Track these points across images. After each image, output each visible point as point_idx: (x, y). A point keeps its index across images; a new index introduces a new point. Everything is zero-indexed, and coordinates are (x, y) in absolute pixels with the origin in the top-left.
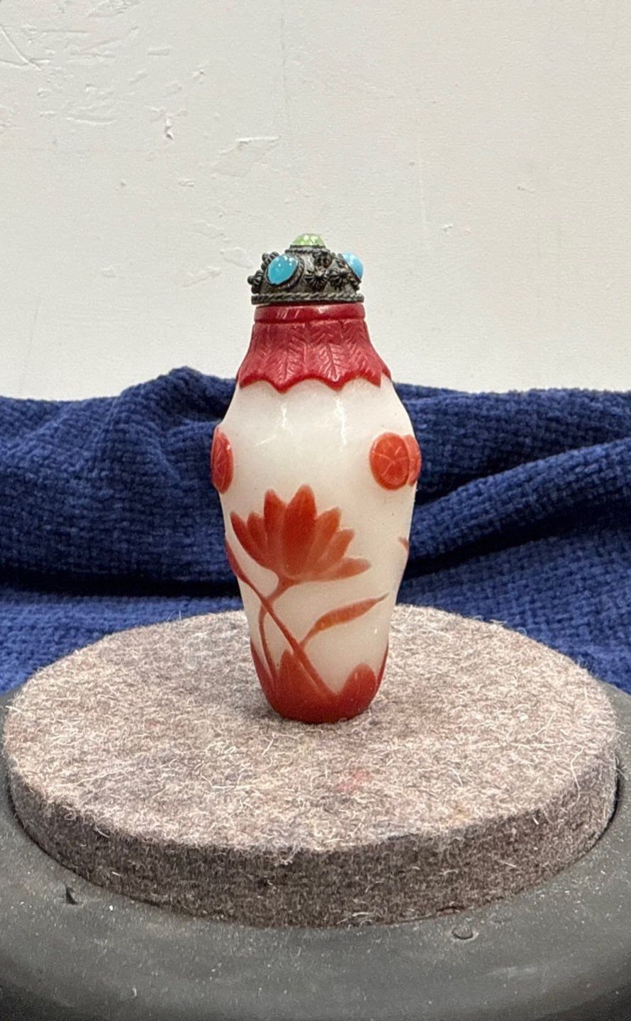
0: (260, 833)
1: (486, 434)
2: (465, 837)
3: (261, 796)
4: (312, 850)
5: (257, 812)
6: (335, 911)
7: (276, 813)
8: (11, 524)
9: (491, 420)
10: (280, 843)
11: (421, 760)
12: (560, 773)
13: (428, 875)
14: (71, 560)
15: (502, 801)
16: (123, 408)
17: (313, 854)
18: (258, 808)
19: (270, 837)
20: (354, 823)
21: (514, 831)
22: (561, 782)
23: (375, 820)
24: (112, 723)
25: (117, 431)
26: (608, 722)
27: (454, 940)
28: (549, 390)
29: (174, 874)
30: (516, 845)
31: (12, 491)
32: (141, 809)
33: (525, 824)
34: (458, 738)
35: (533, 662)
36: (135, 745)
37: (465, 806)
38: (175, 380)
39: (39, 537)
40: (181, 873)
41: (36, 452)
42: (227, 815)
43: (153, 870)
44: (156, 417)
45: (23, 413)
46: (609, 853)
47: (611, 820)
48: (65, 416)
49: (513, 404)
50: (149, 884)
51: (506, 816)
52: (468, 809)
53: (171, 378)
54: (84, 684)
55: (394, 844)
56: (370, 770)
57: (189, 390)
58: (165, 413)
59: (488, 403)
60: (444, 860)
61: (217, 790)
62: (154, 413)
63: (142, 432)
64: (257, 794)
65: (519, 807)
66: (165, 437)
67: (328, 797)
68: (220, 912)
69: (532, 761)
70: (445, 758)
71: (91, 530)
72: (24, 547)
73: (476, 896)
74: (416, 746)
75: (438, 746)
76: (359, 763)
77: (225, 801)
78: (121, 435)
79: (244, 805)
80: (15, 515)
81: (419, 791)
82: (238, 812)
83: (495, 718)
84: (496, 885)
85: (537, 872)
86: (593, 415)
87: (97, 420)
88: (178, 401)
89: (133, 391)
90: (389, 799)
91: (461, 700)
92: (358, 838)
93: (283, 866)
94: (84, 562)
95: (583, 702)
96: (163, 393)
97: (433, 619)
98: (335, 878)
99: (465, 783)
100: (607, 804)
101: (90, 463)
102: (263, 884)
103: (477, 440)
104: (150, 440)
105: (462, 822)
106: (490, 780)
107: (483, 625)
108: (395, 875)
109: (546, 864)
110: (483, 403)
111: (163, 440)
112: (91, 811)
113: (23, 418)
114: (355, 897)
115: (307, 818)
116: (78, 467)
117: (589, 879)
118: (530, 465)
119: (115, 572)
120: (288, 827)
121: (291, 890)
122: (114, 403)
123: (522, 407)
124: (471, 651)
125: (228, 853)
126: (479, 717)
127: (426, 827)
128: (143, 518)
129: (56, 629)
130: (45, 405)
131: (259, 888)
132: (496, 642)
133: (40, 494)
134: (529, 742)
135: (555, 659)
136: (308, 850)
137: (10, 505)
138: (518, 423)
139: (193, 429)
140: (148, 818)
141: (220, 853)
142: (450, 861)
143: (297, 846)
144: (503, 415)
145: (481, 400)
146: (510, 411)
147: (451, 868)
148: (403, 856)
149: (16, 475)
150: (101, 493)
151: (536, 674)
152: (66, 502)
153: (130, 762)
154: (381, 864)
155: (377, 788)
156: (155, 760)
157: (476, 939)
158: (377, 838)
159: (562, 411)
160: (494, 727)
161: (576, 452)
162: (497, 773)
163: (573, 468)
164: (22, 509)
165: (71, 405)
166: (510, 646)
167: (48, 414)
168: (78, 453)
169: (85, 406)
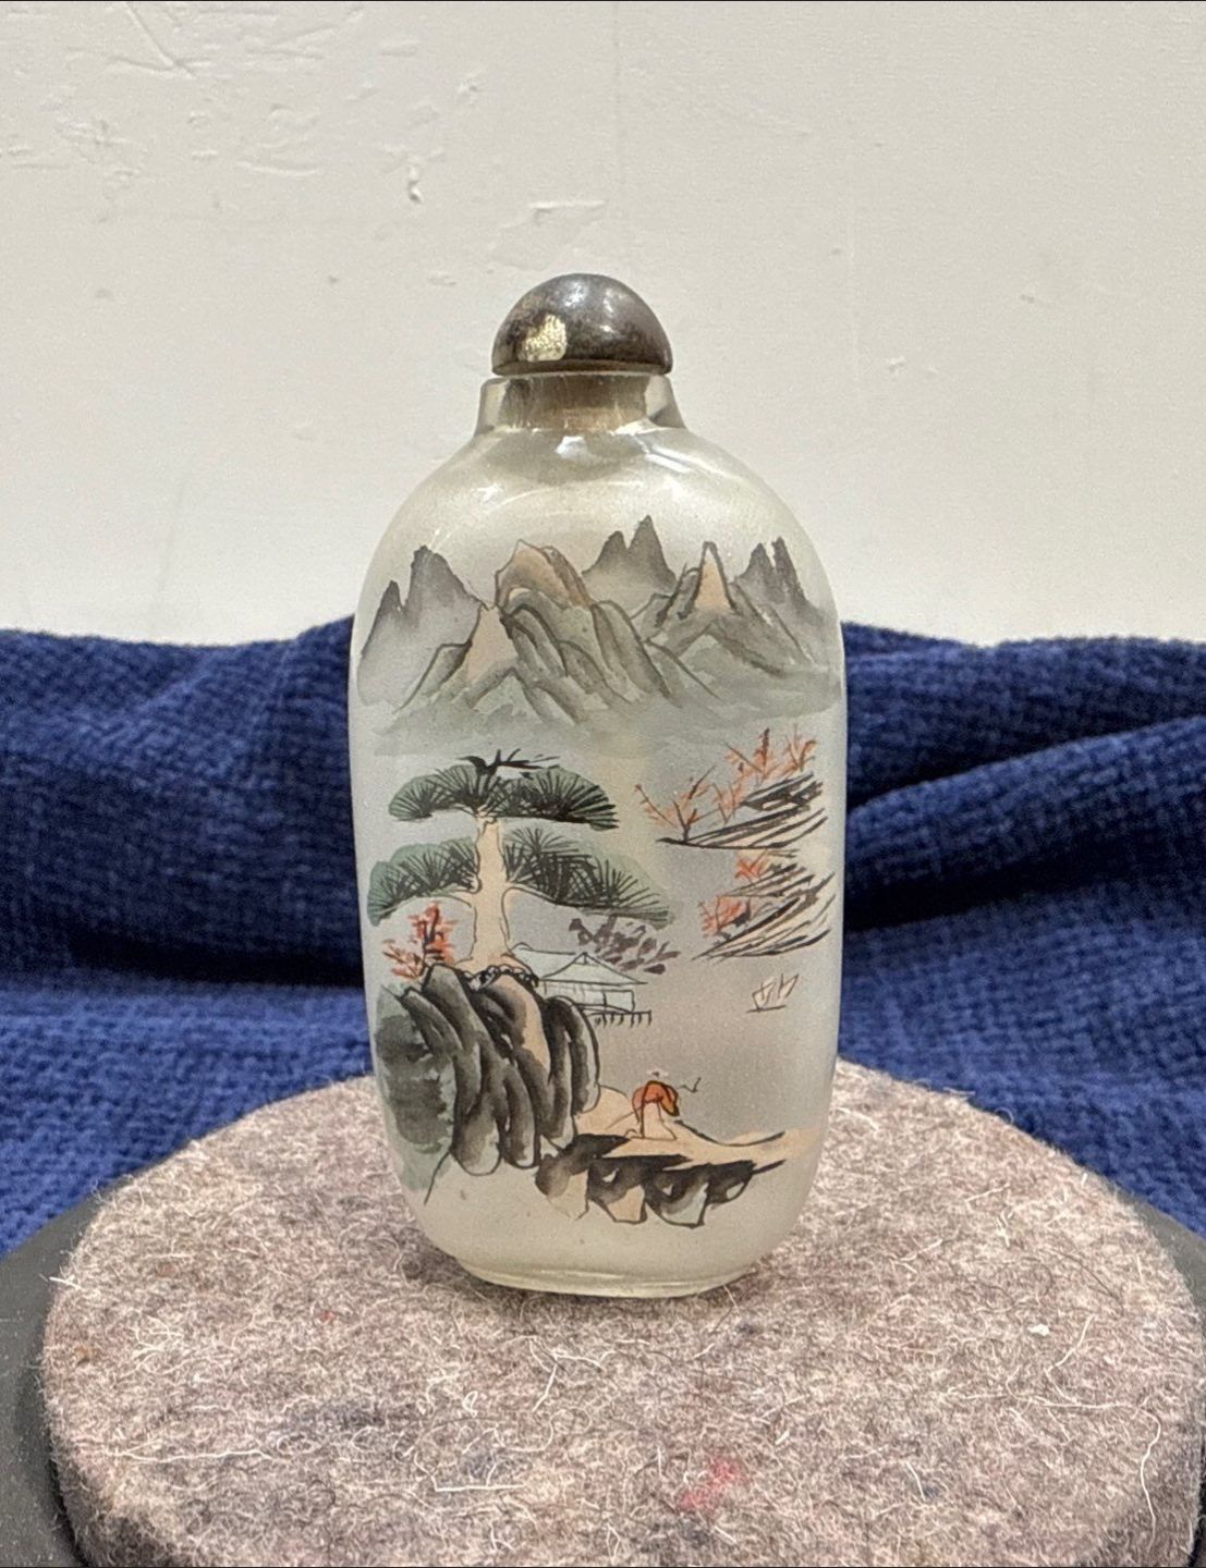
3: (531, 1517)
8: (106, 864)
11: (843, 1430)
16: (301, 669)
18: (526, 1553)
22: (1121, 1493)
25: (288, 710)
31: (111, 811)
34: (911, 1375)
35: (1031, 1186)
39: (155, 887)
41: (152, 739)
45: (132, 668)
48: (206, 674)
54: (205, 1219)
56: (744, 1455)
63: (334, 713)
67: (667, 1526)
70: (889, 1426)
71: (245, 878)
72: (129, 904)
74: (830, 1392)
75: (873, 1392)
76: (723, 1433)
77: (462, 1530)
78: (296, 719)
80: (114, 850)
82: (487, 1563)
83: (975, 1323)
86: (1109, 692)
87: (257, 682)
89: (314, 639)
91: (908, 1276)
95: (1137, 1286)
97: (841, 1082)
99: (933, 1494)
101: (243, 763)
106: (981, 1487)
107: (933, 1099)
113: (132, 676)
116: (222, 767)
122: (283, 660)
124: (915, 1157)
126: (946, 1320)
132: (958, 1137)
135: (1069, 1179)
137: (105, 832)
149: (115, 781)
150: (261, 818)
151: (1038, 1214)
152: (201, 830)
153: (281, 1421)
155: (761, 1503)
156: (327, 1417)
160: (976, 1345)
161: (1077, 748)
162: (995, 1466)
163: (1074, 775)
164: (126, 839)
165: (215, 654)
166: (985, 1148)
167: (177, 668)
168: (223, 742)
169: (238, 657)
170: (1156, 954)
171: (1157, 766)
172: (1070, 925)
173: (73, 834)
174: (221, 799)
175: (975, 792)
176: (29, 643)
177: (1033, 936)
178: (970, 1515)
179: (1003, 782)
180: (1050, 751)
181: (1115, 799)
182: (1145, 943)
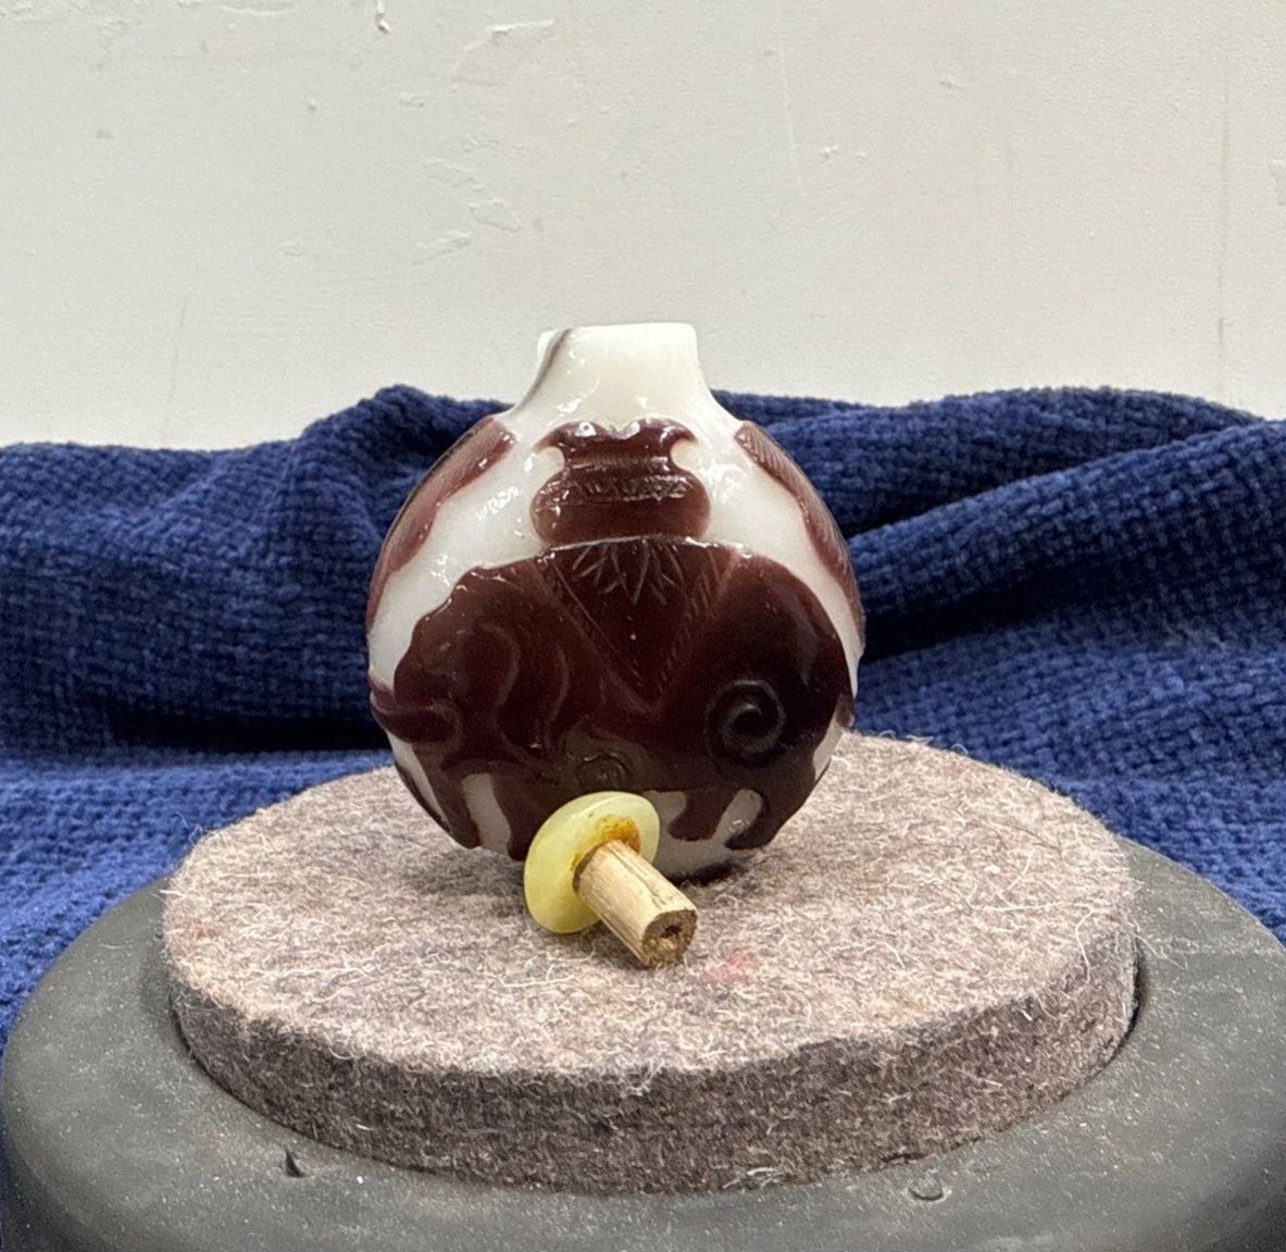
0: (595, 1050)
1: (879, 470)
2: (921, 1040)
3: (587, 996)
4: (680, 1070)
5: (585, 1019)
6: (719, 1167)
7: (614, 1020)
8: (141, 643)
9: (886, 447)
10: (627, 1062)
11: (833, 934)
12: (1055, 943)
13: (865, 1103)
14: (236, 697)
15: (971, 986)
16: (308, 456)
17: (682, 1076)
18: (585, 1013)
19: (610, 1054)
20: (743, 1027)
21: (994, 1032)
22: (1060, 955)
23: (775, 1023)
25: (301, 492)
26: (1117, 869)
27: (914, 1202)
28: (976, 396)
29: (459, 1120)
30: (999, 1054)
31: (143, 593)
32: (399, 1022)
33: (1011, 1020)
35: (984, 791)
37: (914, 995)
38: (385, 406)
39: (186, 663)
40: (469, 1117)
41: (177, 528)
42: (537, 1027)
43: (425, 1116)
44: (359, 466)
45: (154, 471)
46: (1139, 1064)
47: (1134, 1020)
48: (218, 472)
49: (916, 419)
50: (418, 1138)
51: (981, 1006)
52: (921, 1000)
53: (379, 402)
55: (809, 1056)
56: (754, 951)
58: (372, 460)
59: (878, 422)
60: (890, 1079)
61: (515, 990)
63: (341, 492)
64: (579, 995)
65: (1000, 993)
66: (374, 498)
67: (693, 993)
68: (534, 1179)
69: (1009, 927)
70: (871, 929)
71: (268, 648)
72: (163, 679)
73: (941, 1136)
74: (822, 914)
75: (855, 913)
76: (735, 942)
77: (531, 1005)
78: (309, 499)
79: (562, 1011)
80: (148, 630)
81: (837, 978)
82: (554, 1020)
83: (940, 870)
84: (970, 1118)
85: (1029, 1097)
86: (1046, 434)
87: (268, 476)
88: (391, 439)
89: (320, 427)
90: (792, 992)
91: (881, 847)
92: (752, 1050)
93: (634, 1097)
94: (256, 700)
95: (1073, 843)
96: (367, 427)
98: (718, 1113)
99: (909, 965)
100: (1125, 993)
101: (261, 545)
102: (602, 1128)
103: (865, 478)
104: (354, 504)
105: (911, 1017)
106: (946, 958)
107: (896, 744)
108: (813, 1104)
109: (1045, 1084)
110: (869, 423)
111: (371, 503)
112: (321, 1025)
113: (154, 477)
114: (750, 1142)
115: (665, 1024)
116: (242, 550)
117: (1116, 1105)
118: (951, 507)
119: (305, 714)
120: (637, 1039)
121: (647, 1137)
122: (293, 449)
123: (933, 424)
125: (546, 1080)
126: (914, 871)
127: (859, 1028)
128: (349, 627)
130: (189, 458)
131: (597, 1134)
134: (999, 902)
136: (676, 1071)
137: (139, 614)
138: (928, 451)
140: (412, 1034)
141: (533, 1081)
142: (897, 1080)
143: (655, 1065)
144: (905, 439)
145: (865, 420)
146: (914, 432)
147: (900, 1093)
148: (824, 1073)
149: (145, 566)
150: (281, 591)
151: (990, 807)
152: (226, 607)
153: (371, 959)
154: (789, 1086)
155: (772, 976)
156: (410, 954)
157: (949, 1200)
158: (783, 1047)
159: (997, 430)
161: (1024, 484)
162: (957, 947)
163: (1023, 508)
164: (159, 620)
167: (190, 470)
168: (241, 529)
169: (250, 456)
170: (1109, 670)
171: (1099, 496)
172: (1030, 649)
173: (110, 618)
174: (243, 578)
175: (932, 530)
176: (59, 453)
177: (996, 662)
178: (939, 973)
179: (959, 518)
180: (1000, 489)
181: (1062, 528)
182: (1098, 661)
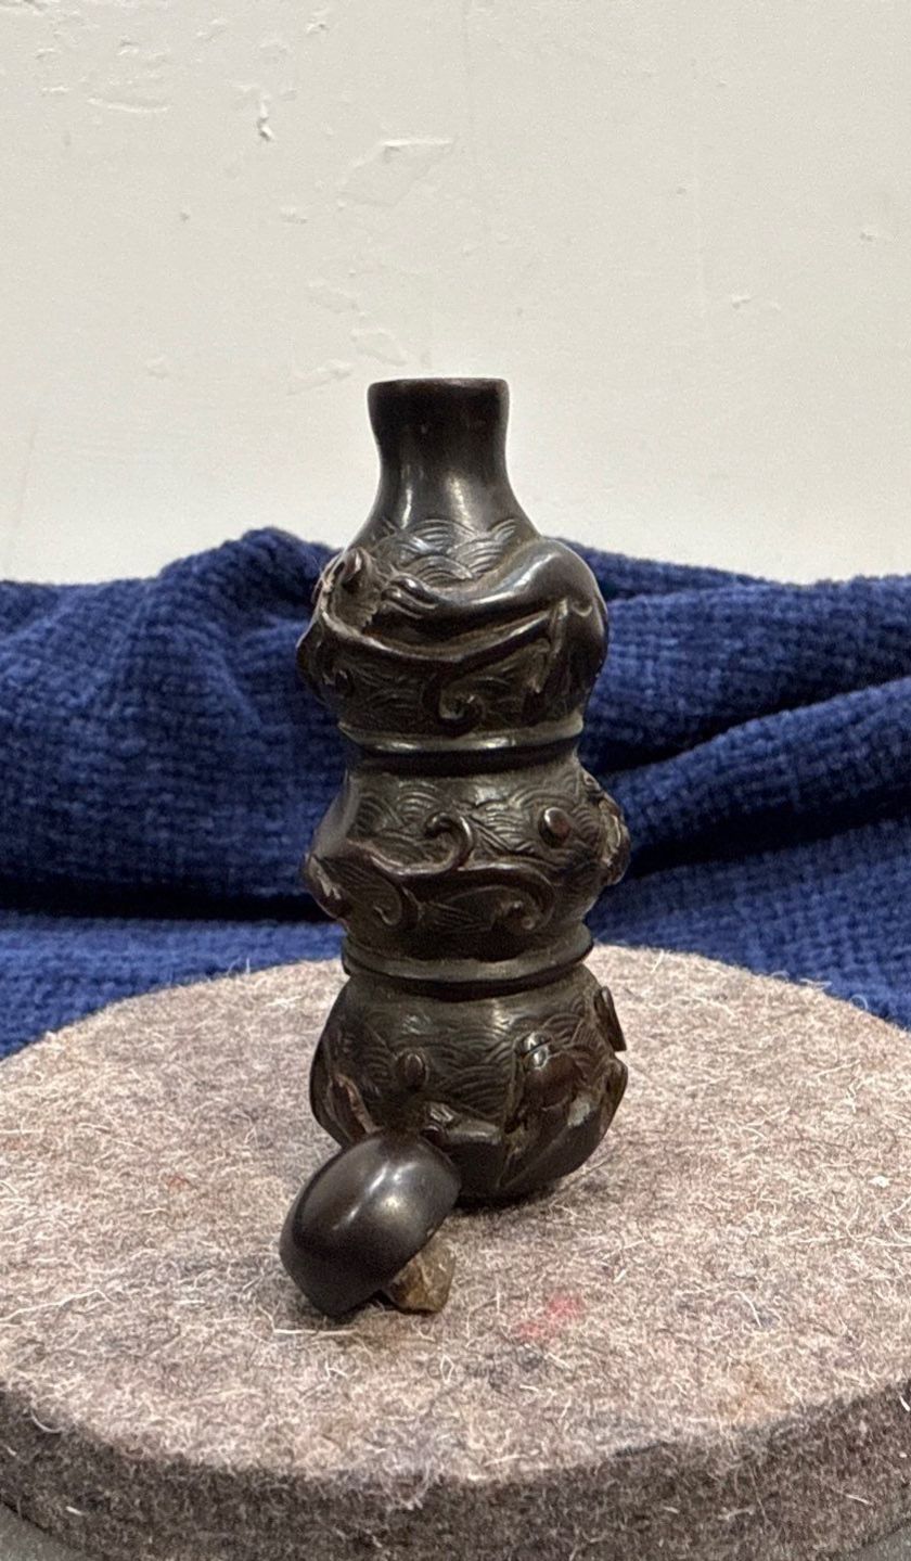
0: (359, 1442)
1: (781, 650)
2: (770, 1444)
4: (462, 1481)
5: (359, 1389)
7: (394, 1393)
9: (790, 627)
10: (400, 1465)
11: (681, 1269)
13: (695, 1521)
14: (71, 858)
15: (840, 1364)
17: (464, 1489)
18: (359, 1379)
19: (378, 1451)
20: (548, 1415)
21: (863, 1427)
23: (592, 1409)
24: (97, 1184)
25: (152, 638)
29: (187, 1519)
30: (868, 1452)
32: (127, 1382)
33: (886, 1411)
34: (751, 1223)
35: (881, 1062)
36: (134, 1233)
37: (767, 1374)
38: (252, 550)
39: (16, 817)
41: (13, 670)
42: (297, 1398)
43: (146, 1508)
44: (220, 613)
48: (65, 609)
49: (824, 599)
51: (848, 1395)
52: (775, 1382)
53: (245, 545)
54: (56, 1100)
55: (628, 1465)
56: (583, 1293)
57: (276, 566)
58: (235, 607)
59: (783, 599)
60: (729, 1491)
61: (282, 1338)
62: (217, 607)
63: (197, 640)
65: (875, 1376)
66: (235, 649)
67: (502, 1354)
69: (892, 1271)
70: (727, 1265)
71: (107, 806)
74: (672, 1237)
75: (713, 1237)
76: (562, 1275)
77: (297, 1361)
78: (160, 646)
79: (333, 1373)
81: (679, 1341)
82: (319, 1388)
83: (818, 1178)
87: (120, 617)
88: (257, 585)
89: (178, 570)
91: (754, 1138)
92: (555, 1453)
93: (405, 1511)
94: (93, 863)
96: (231, 572)
97: (700, 976)
98: (509, 1532)
99: (766, 1321)
101: (105, 693)
102: (363, 1544)
103: (765, 660)
105: (762, 1413)
106: (814, 1316)
107: (790, 989)
108: (630, 1523)
110: (774, 600)
111: (230, 653)
116: (84, 698)
118: (856, 695)
119: (146, 879)
120: (418, 1424)
122: (148, 590)
123: (841, 606)
124: (769, 1039)
125: (292, 1485)
126: (788, 1175)
127: (691, 1427)
128: (197, 787)
129: (39, 980)
130: (35, 592)
131: (356, 1550)
132: (813, 1022)
133: (17, 745)
136: (455, 1480)
138: (834, 634)
139: (280, 636)
140: (139, 1403)
142: (738, 1492)
143: (432, 1471)
144: (810, 619)
145: (770, 597)
146: (821, 613)
147: (741, 1507)
148: (645, 1487)
150: (123, 745)
152: (64, 759)
153: (122, 1271)
154: (601, 1503)
155: (597, 1333)
156: (169, 1266)
158: (596, 1451)
160: (816, 1198)
162: (828, 1298)
165: (78, 591)
166: (837, 1030)
167: (39, 605)
168: (86, 674)
169: (101, 594)
174: (84, 728)
175: (833, 719)
178: (802, 1340)
